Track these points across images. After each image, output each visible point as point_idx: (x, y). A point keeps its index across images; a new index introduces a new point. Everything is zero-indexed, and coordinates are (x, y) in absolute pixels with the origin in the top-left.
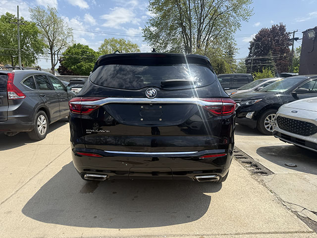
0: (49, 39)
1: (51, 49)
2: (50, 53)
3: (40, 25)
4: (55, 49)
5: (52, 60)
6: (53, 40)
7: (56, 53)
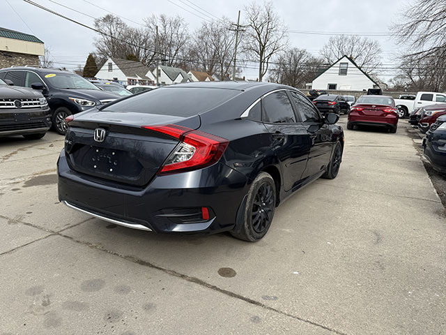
0: (260, 42)
1: (261, 55)
2: (259, 59)
3: (253, 25)
4: (266, 54)
5: (261, 69)
6: (265, 44)
7: (266, 59)
